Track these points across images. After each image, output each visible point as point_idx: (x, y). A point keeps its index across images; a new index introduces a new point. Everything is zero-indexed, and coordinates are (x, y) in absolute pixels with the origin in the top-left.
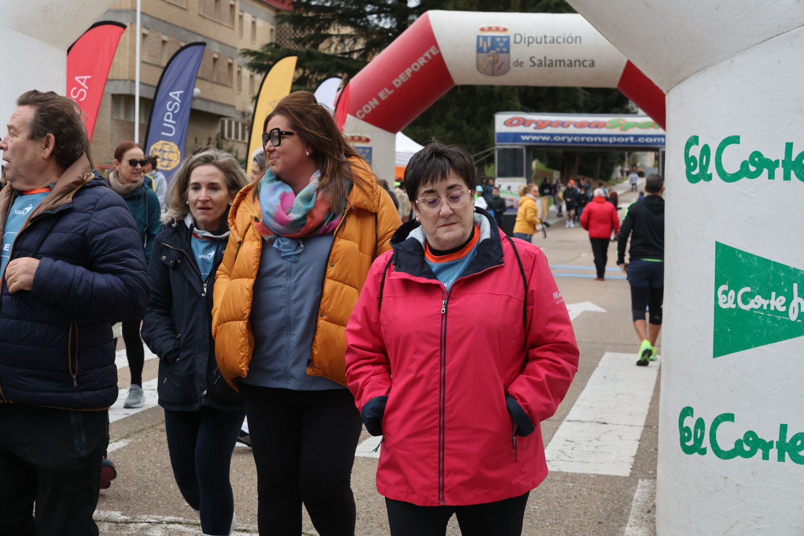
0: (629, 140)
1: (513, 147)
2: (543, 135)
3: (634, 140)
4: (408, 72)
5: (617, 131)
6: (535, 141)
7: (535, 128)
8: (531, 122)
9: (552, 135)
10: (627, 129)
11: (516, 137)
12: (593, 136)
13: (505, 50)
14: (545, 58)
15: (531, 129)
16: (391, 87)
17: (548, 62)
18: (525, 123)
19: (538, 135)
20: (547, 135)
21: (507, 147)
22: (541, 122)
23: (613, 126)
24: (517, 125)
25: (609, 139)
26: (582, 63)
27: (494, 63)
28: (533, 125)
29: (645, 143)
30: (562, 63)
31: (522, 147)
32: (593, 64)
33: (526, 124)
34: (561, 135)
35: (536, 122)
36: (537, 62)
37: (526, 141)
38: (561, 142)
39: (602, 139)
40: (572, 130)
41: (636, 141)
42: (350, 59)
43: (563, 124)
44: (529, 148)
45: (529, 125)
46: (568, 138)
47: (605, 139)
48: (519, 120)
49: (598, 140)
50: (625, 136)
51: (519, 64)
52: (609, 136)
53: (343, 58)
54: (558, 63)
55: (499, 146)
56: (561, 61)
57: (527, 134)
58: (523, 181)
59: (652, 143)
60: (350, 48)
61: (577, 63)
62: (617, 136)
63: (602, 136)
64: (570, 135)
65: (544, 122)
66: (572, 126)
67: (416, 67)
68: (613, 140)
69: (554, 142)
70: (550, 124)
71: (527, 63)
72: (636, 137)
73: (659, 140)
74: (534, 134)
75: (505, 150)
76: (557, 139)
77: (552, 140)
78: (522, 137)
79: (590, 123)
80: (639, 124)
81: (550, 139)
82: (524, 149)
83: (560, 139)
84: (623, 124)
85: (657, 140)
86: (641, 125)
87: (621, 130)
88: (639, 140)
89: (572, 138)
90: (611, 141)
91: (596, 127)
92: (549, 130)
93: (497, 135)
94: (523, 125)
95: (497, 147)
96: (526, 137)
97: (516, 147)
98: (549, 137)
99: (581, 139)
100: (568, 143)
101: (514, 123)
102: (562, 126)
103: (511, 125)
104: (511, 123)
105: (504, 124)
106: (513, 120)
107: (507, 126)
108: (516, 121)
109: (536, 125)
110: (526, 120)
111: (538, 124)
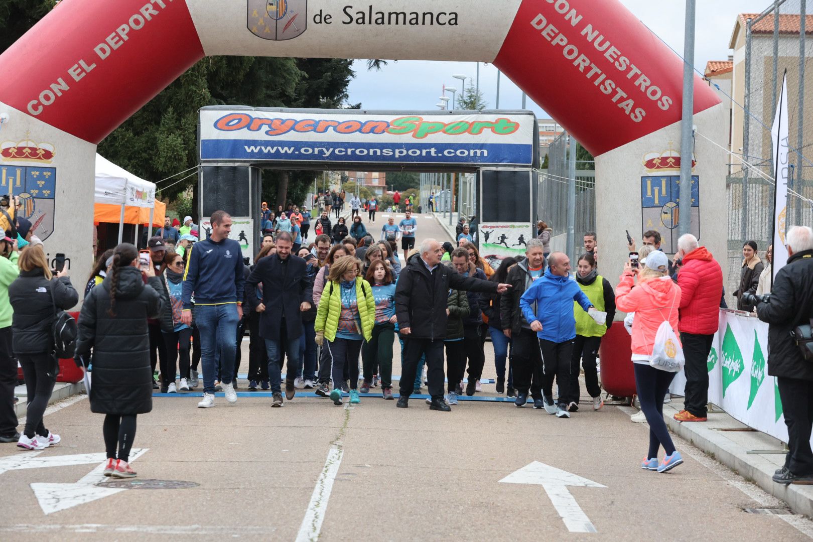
0: (428, 153)
1: (231, 165)
2: (282, 144)
3: (435, 153)
4: (123, 31)
5: (408, 138)
6: (269, 154)
7: (267, 133)
8: (262, 122)
9: (297, 145)
10: (426, 135)
11: (236, 147)
12: (369, 146)
14: (371, 7)
15: (260, 135)
16: (92, 58)
17: (374, 17)
18: (250, 124)
19: (272, 144)
20: (289, 144)
21: (220, 165)
22: (278, 123)
23: (401, 131)
24: (238, 128)
25: (394, 152)
26: (435, 19)
27: (278, 16)
28: (265, 128)
29: (456, 158)
30: (401, 17)
31: (247, 164)
32: (455, 20)
33: (252, 126)
34: (313, 145)
35: (270, 123)
36: (355, 17)
37: (252, 154)
38: (312, 156)
39: (382, 152)
40: (331, 136)
41: (440, 155)
43: (315, 127)
44: (256, 167)
45: (259, 128)
46: (324, 150)
47: (387, 152)
48: (240, 120)
49: (375, 152)
50: (421, 146)
51: (323, 18)
52: (394, 146)
54: (394, 16)
57: (254, 143)
58: (248, 223)
59: (467, 158)
61: (428, 17)
62: (409, 146)
63: (382, 146)
64: (328, 145)
65: (283, 122)
66: (331, 129)
67: (137, 22)
68: (401, 152)
69: (301, 156)
70: (294, 126)
71: (339, 17)
72: (441, 147)
73: (479, 153)
74: (266, 143)
76: (306, 151)
77: (297, 153)
78: (246, 147)
79: (362, 125)
80: (445, 125)
81: (294, 151)
82: (250, 169)
83: (311, 151)
84: (418, 126)
85: (475, 153)
86: (449, 127)
87: (414, 136)
88: (446, 153)
89: (331, 150)
90: (397, 155)
91: (372, 131)
92: (292, 136)
93: (203, 144)
94: (248, 127)
95: (203, 165)
96: (252, 147)
97: (237, 165)
98: (292, 149)
99: (346, 151)
100: (324, 158)
101: (231, 124)
102: (315, 131)
103: (226, 128)
104: (227, 124)
105: (215, 125)
106: (231, 119)
107: (221, 130)
108: (236, 121)
109: (270, 127)
110: (252, 119)
111: (273, 126)
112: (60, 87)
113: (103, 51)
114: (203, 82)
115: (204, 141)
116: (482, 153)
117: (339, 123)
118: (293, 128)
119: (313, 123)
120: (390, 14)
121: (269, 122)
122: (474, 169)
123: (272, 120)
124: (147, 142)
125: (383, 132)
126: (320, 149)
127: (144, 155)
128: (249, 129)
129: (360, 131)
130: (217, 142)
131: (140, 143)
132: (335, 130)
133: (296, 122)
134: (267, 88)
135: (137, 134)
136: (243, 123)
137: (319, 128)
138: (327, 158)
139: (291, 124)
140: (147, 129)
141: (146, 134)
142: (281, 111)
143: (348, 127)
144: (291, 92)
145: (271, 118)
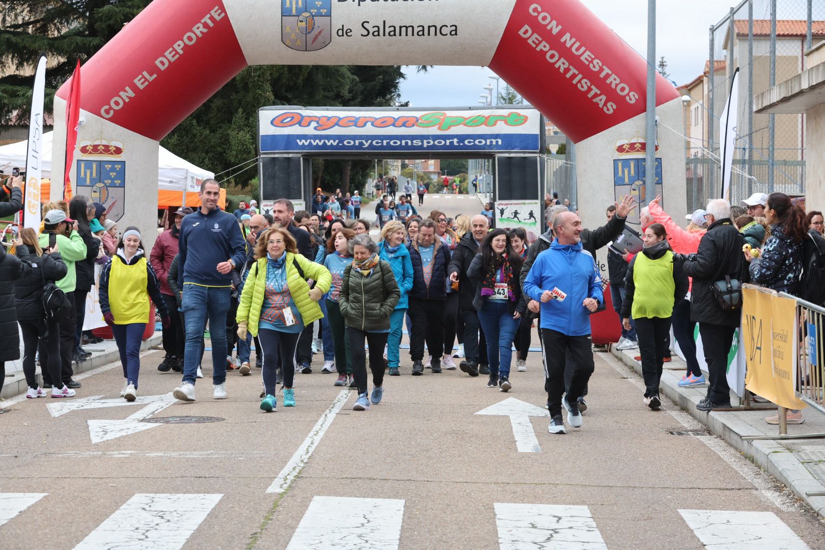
0: (452, 143)
1: (286, 156)
2: (328, 137)
3: (458, 142)
4: (179, 46)
5: (434, 131)
6: (317, 146)
7: (315, 128)
8: (311, 119)
9: (341, 138)
10: (449, 128)
11: (290, 141)
12: (401, 138)
13: (324, 11)
14: (384, 22)
15: (310, 130)
16: (153, 70)
17: (387, 30)
18: (301, 121)
19: (320, 137)
20: (334, 137)
21: (276, 156)
22: (325, 120)
23: (429, 124)
24: (291, 125)
25: (422, 142)
26: (438, 30)
27: (308, 31)
28: (314, 124)
29: (475, 146)
30: (410, 29)
31: (299, 155)
32: (455, 31)
33: (303, 123)
34: (354, 138)
35: (318, 120)
36: (372, 30)
37: (303, 147)
38: (354, 147)
39: (412, 143)
40: (369, 130)
41: (461, 144)
42: (25, 33)
43: (355, 122)
44: (307, 157)
45: (309, 125)
46: (364, 141)
47: (417, 143)
48: (293, 118)
49: (406, 143)
50: (445, 137)
51: (345, 32)
52: (422, 138)
53: (15, 34)
54: (404, 29)
56: (407, 28)
57: (305, 137)
58: (300, 204)
59: (485, 146)
60: (23, 19)
61: (432, 29)
62: (435, 137)
63: (413, 138)
64: (367, 138)
65: (329, 118)
66: (369, 124)
67: (190, 39)
68: (428, 143)
69: (344, 147)
70: (338, 122)
71: (358, 31)
72: (462, 138)
73: (494, 141)
74: (315, 137)
76: (348, 143)
77: (341, 145)
78: (298, 141)
79: (395, 120)
80: (466, 119)
81: (338, 143)
82: (301, 159)
83: (352, 143)
84: (443, 120)
85: (491, 142)
86: (468, 121)
87: (439, 129)
88: (466, 142)
89: (370, 141)
90: (425, 145)
91: (404, 125)
92: (336, 131)
93: (262, 139)
94: (300, 124)
95: (262, 156)
96: (303, 141)
97: (290, 156)
98: (337, 141)
99: (382, 143)
100: (364, 149)
101: (285, 121)
102: (356, 126)
103: (281, 125)
104: (282, 122)
105: (272, 123)
106: (285, 117)
107: (276, 126)
108: (289, 119)
109: (318, 123)
110: (302, 117)
111: (320, 123)
112: (128, 94)
113: (163, 63)
114: (268, 86)
115: (262, 136)
116: (497, 142)
117: (376, 119)
118: (337, 124)
119: (354, 119)
120: (401, 27)
121: (317, 119)
122: (490, 156)
123: (319, 118)
124: (221, 138)
125: (413, 126)
126: (361, 141)
127: (220, 149)
128: (300, 125)
129: (394, 125)
130: (274, 136)
131: (215, 139)
132: (372, 124)
133: (340, 119)
134: (324, 90)
135: (213, 131)
136: (295, 120)
137: (359, 124)
138: (367, 148)
139: (336, 121)
140: (221, 127)
141: (220, 131)
142: (327, 110)
143: (383, 122)
144: (345, 92)
145: (319, 115)
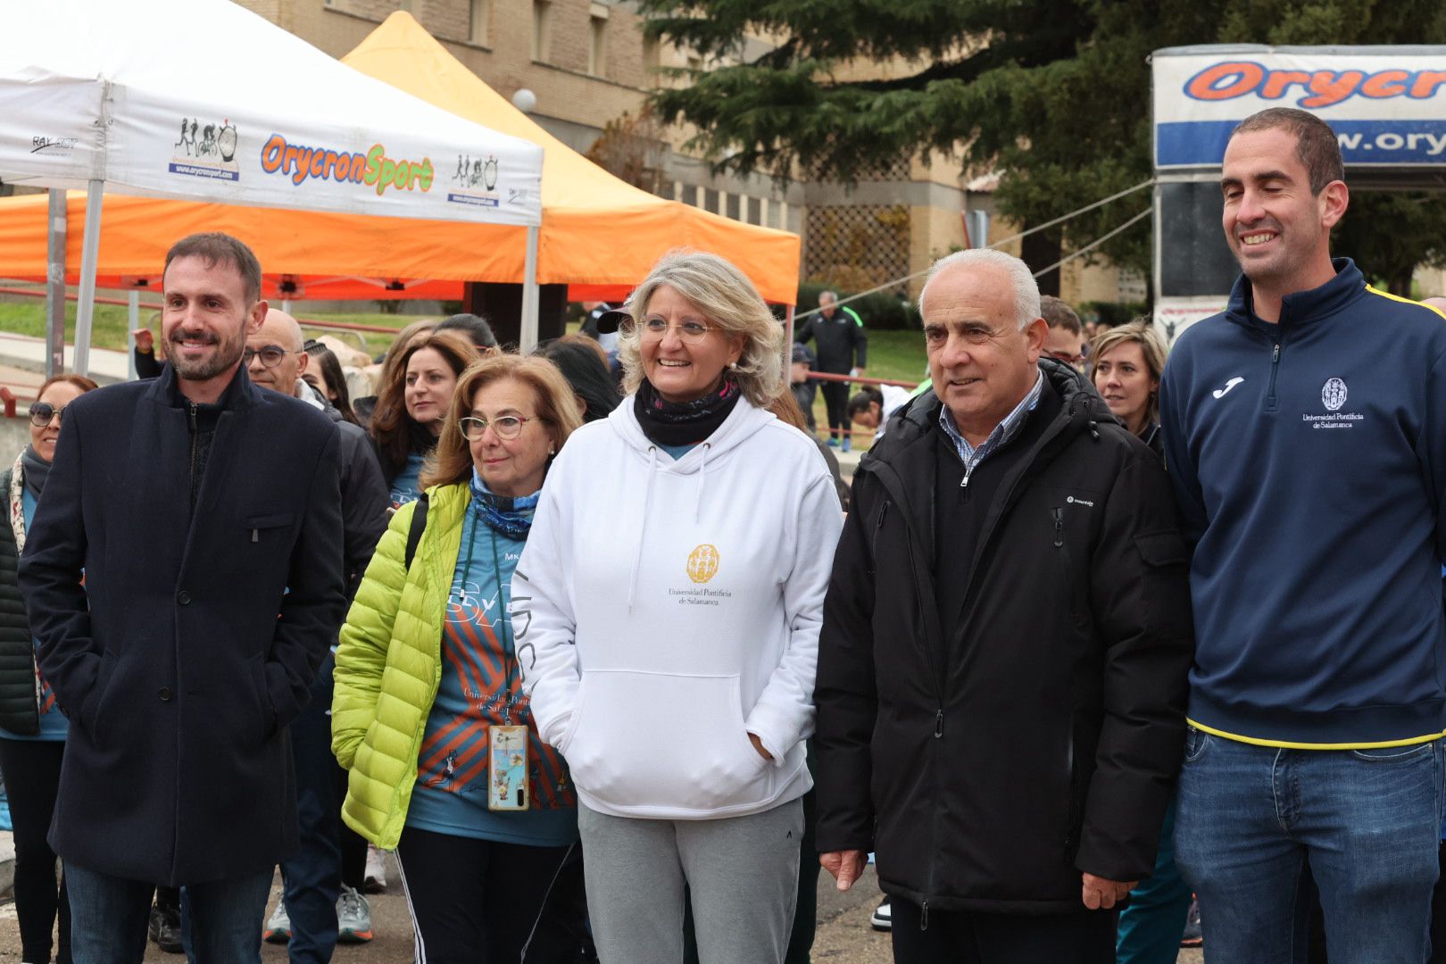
8: (1290, 78)
9: (1368, 129)
20: (1350, 127)
21: (1197, 178)
22: (1325, 79)
24: (1235, 93)
33: (1268, 88)
34: (1403, 128)
35: (1307, 80)
38: (1403, 153)
43: (1409, 85)
46: (1431, 138)
48: (1241, 76)
55: (1165, 178)
64: (1439, 127)
65: (1336, 76)
69: (1378, 154)
70: (1361, 86)
75: (1191, 187)
76: (1389, 142)
77: (1368, 146)
81: (1361, 143)
83: (1399, 142)
92: (1356, 109)
93: (1161, 134)
95: (1162, 179)
98: (1358, 137)
100: (1432, 159)
101: (1221, 85)
102: (1409, 94)
103: (1211, 93)
104: (1212, 87)
105: (1187, 89)
106: (1221, 74)
107: (1197, 98)
108: (1232, 79)
109: (1307, 88)
110: (1267, 74)
111: (1313, 88)
115: (1161, 126)
118: (1358, 91)
119: (1403, 77)
121: (1305, 79)
123: (1311, 75)
126: (1421, 136)
128: (1260, 95)
130: (1191, 126)
133: (1366, 77)
136: (1249, 81)
137: (1418, 88)
138: (1438, 157)
139: (1355, 82)
142: (1334, 53)
145: (1310, 68)
